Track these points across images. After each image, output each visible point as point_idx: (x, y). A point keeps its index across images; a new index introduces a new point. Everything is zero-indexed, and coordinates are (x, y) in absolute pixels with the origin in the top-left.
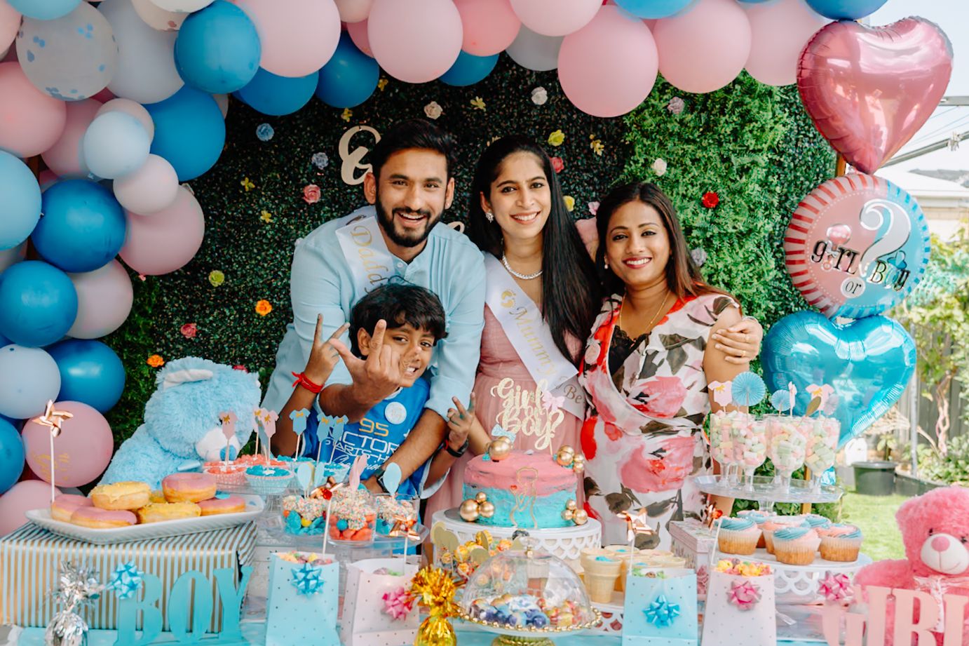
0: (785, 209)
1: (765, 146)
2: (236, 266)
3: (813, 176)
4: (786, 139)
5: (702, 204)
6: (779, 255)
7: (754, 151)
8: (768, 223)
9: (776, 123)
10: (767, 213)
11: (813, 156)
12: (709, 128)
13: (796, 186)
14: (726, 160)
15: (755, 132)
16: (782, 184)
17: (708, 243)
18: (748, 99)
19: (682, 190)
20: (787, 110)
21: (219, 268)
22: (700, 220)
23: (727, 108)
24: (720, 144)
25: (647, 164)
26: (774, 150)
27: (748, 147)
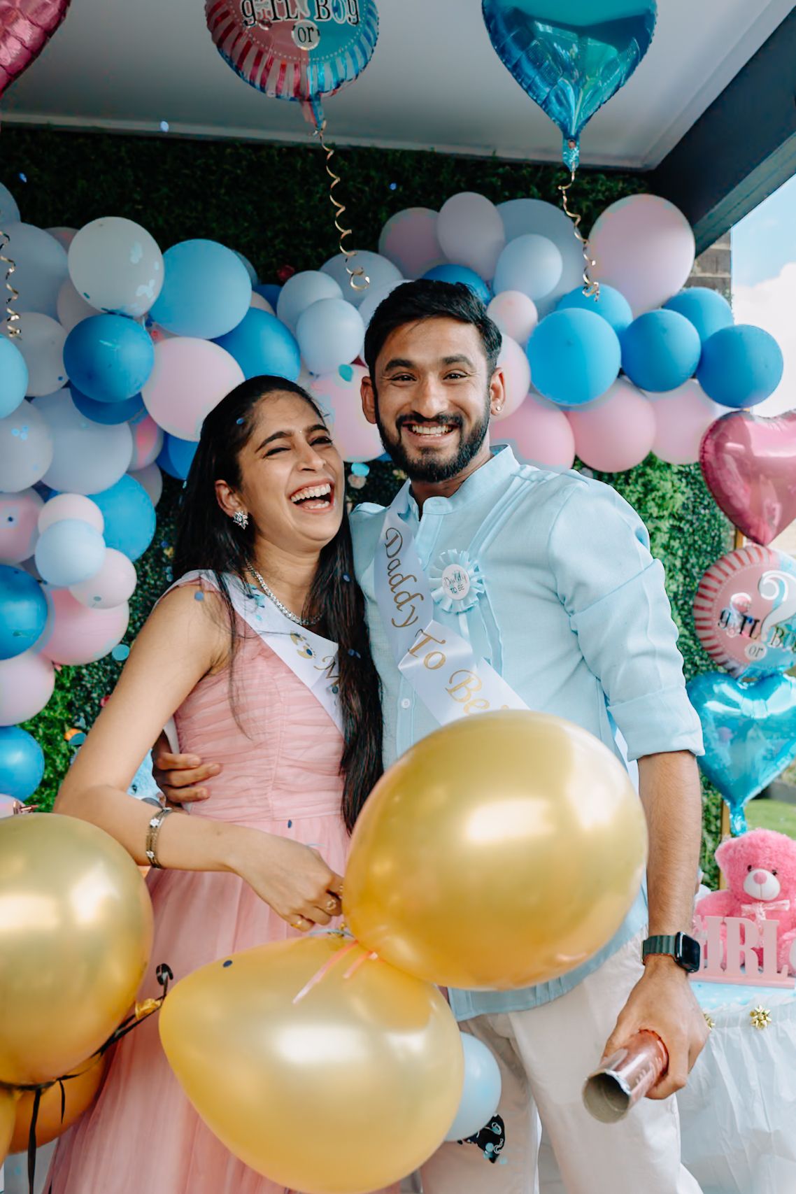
0: (687, 570)
1: (666, 513)
3: (709, 540)
4: (684, 506)
6: (683, 613)
7: (657, 518)
8: (673, 584)
9: (675, 491)
10: (671, 574)
11: (709, 521)
13: (695, 550)
15: (657, 500)
16: (683, 548)
18: (649, 471)
20: (684, 480)
23: (630, 478)
26: (674, 516)
27: (651, 515)
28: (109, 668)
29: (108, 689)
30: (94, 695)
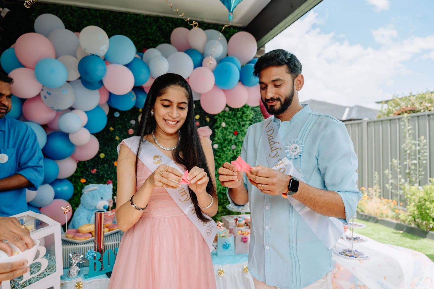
1: (248, 120)
2: (108, 152)
4: (253, 118)
5: (234, 134)
9: (250, 114)
12: (235, 115)
14: (239, 123)
15: (246, 116)
17: (236, 144)
18: (244, 108)
19: (229, 130)
20: (253, 111)
21: (103, 152)
22: (234, 138)
23: (239, 110)
24: (237, 119)
25: (220, 124)
26: (250, 120)
27: (244, 120)
28: (93, 161)
29: (93, 167)
30: (89, 169)
